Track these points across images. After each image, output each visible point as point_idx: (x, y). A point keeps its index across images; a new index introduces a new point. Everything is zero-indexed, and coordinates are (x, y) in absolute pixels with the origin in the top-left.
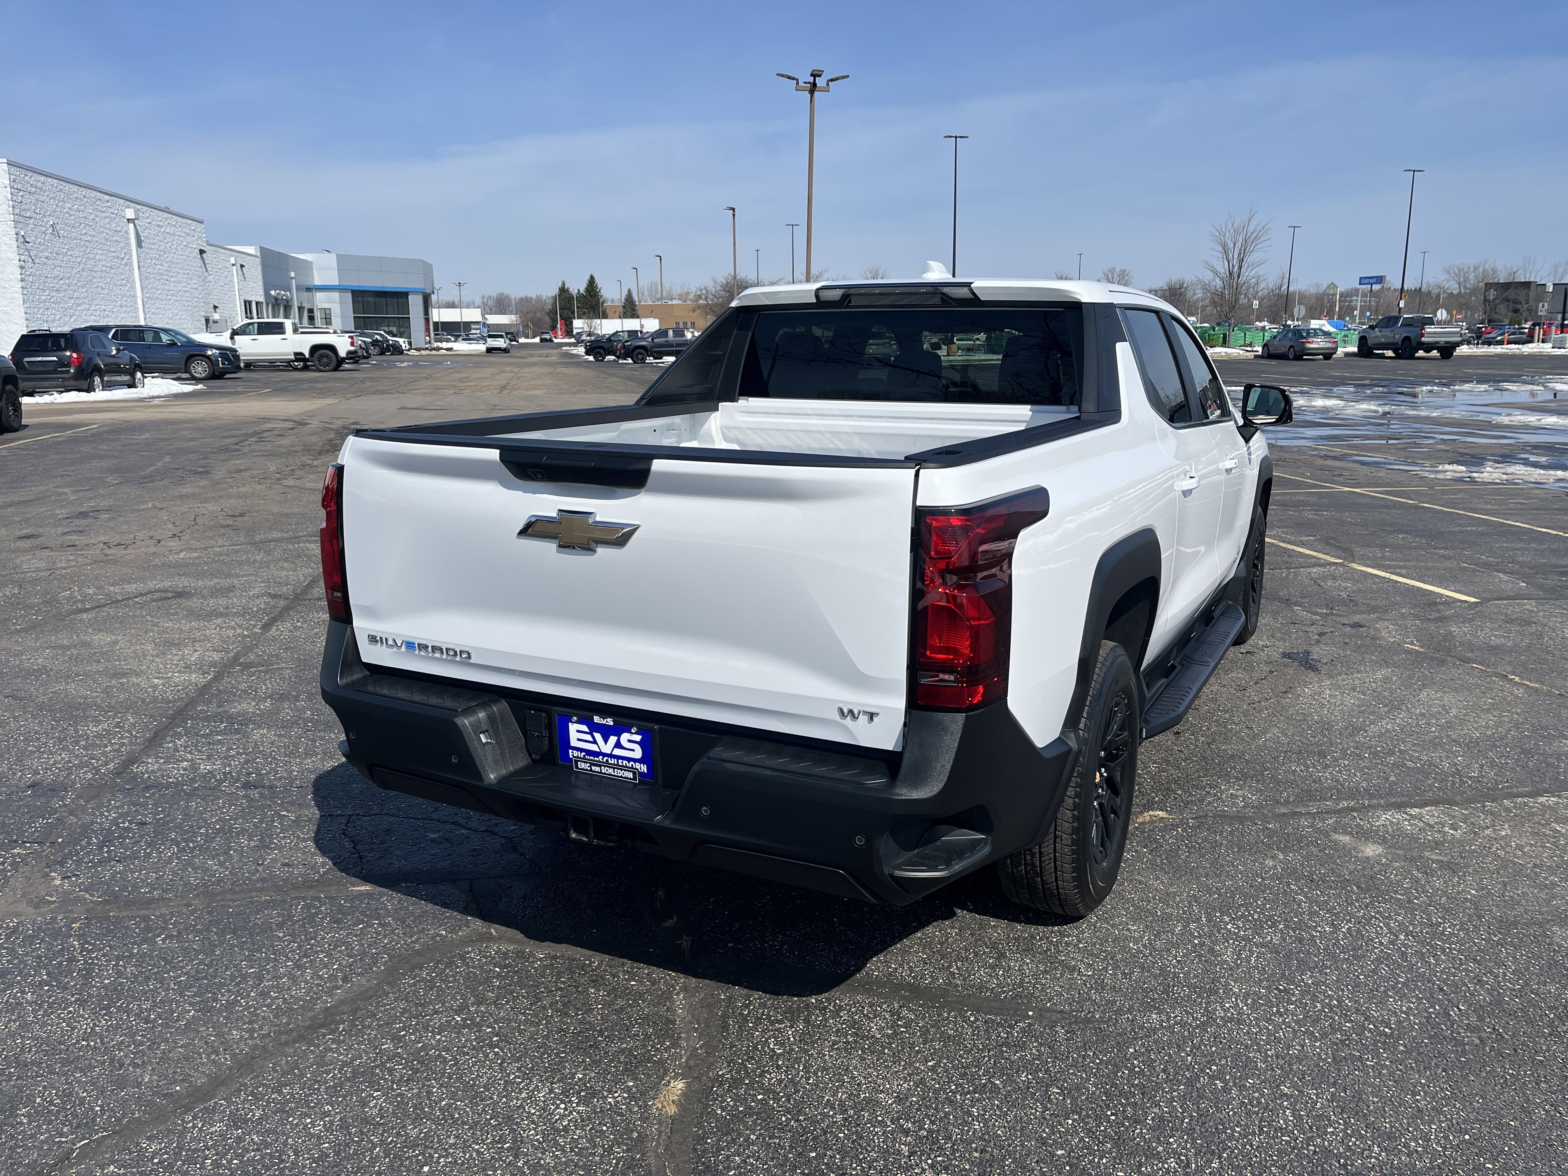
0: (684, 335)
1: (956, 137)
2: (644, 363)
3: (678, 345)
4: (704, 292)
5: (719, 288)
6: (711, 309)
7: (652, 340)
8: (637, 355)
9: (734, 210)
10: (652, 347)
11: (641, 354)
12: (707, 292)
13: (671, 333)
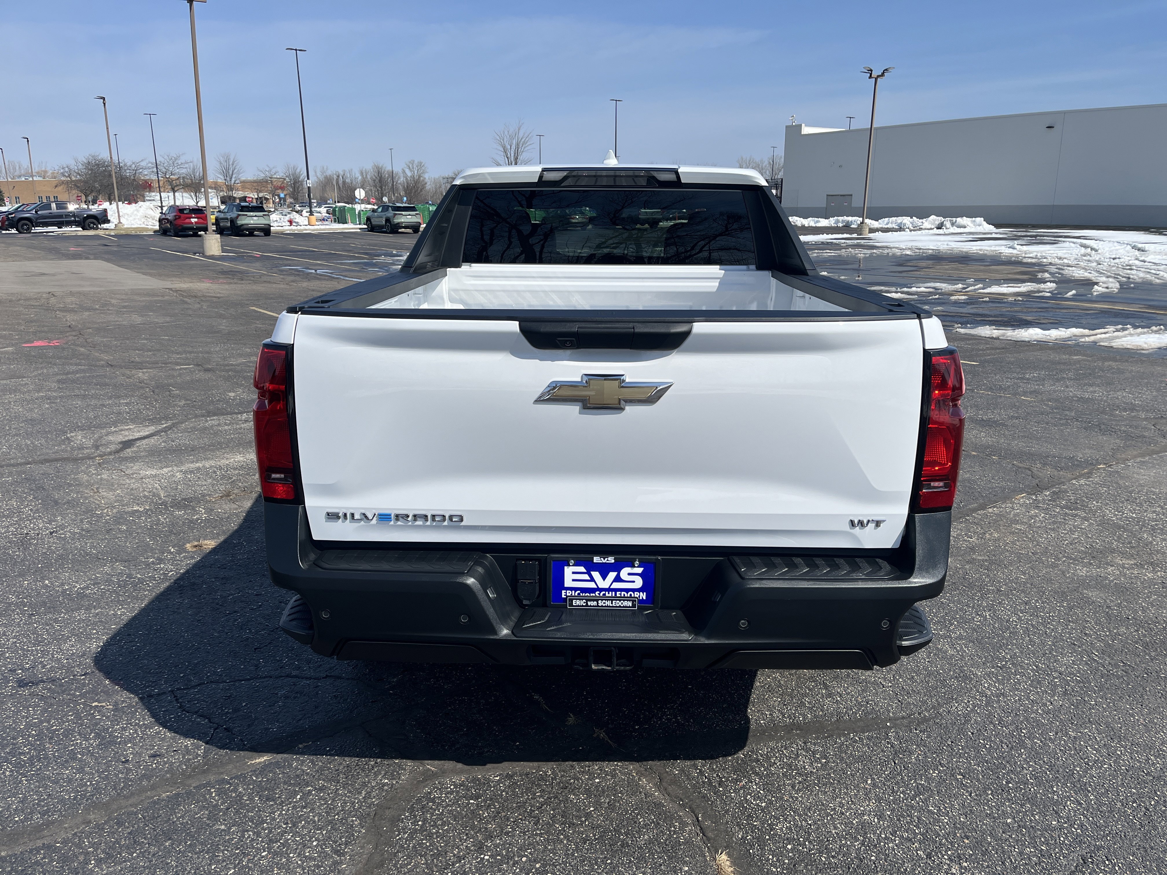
0: (66, 208)
1: (296, 50)
2: (30, 233)
3: (61, 216)
4: (67, 169)
5: (80, 167)
6: (75, 185)
7: (36, 212)
8: (22, 226)
9: (104, 99)
10: (37, 219)
11: (26, 225)
12: (70, 170)
13: (54, 205)
